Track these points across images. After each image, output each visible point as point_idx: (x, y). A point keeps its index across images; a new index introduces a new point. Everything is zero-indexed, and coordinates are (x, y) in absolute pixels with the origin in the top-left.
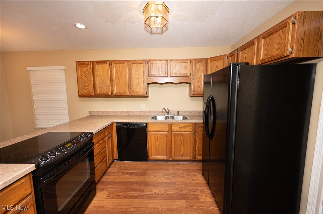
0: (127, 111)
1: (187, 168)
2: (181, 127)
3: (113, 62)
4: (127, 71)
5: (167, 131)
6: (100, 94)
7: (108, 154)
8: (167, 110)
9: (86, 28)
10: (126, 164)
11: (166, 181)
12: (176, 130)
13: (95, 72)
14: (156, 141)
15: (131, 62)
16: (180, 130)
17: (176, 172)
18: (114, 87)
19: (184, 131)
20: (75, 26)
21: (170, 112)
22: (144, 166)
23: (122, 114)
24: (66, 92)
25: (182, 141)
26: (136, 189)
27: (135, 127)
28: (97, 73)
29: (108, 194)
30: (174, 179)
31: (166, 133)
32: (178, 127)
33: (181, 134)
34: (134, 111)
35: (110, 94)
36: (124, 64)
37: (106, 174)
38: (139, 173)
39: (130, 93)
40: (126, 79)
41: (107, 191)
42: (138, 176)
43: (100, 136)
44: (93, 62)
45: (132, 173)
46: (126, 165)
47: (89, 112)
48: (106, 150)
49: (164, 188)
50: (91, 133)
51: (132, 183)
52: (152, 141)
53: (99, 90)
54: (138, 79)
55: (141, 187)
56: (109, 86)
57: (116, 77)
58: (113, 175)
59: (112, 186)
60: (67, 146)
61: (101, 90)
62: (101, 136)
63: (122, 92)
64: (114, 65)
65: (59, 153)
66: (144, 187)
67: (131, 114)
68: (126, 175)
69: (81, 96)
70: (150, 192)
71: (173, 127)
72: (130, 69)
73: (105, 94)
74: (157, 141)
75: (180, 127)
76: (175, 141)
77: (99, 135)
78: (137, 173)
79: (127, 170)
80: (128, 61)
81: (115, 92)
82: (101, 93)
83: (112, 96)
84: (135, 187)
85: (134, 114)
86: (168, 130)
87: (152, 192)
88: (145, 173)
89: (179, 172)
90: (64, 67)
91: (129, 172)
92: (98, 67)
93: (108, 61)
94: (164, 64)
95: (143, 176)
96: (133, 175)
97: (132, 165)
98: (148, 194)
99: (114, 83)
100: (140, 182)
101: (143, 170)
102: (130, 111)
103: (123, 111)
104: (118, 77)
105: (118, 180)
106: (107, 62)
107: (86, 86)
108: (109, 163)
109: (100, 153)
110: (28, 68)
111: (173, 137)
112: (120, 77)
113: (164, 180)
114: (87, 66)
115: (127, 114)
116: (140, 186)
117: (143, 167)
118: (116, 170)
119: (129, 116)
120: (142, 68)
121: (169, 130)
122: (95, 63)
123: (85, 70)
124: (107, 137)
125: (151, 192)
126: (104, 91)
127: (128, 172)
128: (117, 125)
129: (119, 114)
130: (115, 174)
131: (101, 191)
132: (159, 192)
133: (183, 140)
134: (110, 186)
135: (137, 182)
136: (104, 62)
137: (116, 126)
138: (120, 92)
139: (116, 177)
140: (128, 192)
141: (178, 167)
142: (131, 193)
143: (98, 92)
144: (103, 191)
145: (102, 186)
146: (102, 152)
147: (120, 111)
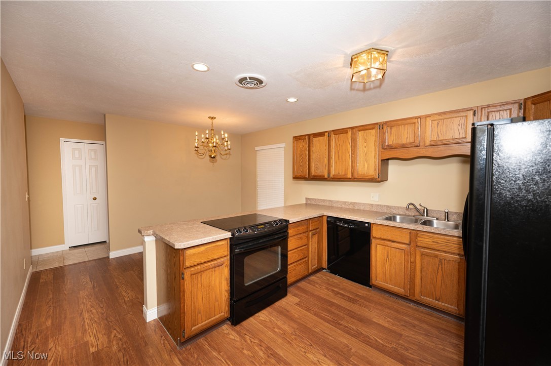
0: (351, 203)
1: (444, 327)
2: (437, 243)
3: (332, 133)
4: (349, 143)
5: (407, 244)
6: (316, 176)
7: (312, 255)
8: (419, 207)
9: (297, 100)
10: (337, 279)
11: (386, 325)
12: (426, 246)
13: (311, 147)
14: (386, 256)
15: (357, 129)
16: (435, 246)
17: (416, 323)
18: (332, 166)
19: (445, 252)
20: (287, 101)
21: (427, 212)
22: (362, 292)
23: (343, 206)
24: (283, 173)
25: (440, 270)
26: (334, 313)
27: (352, 226)
28: (313, 149)
29: (299, 302)
30: (404, 330)
31: (404, 246)
32: (430, 241)
33: (436, 256)
34: (361, 203)
35: (326, 176)
36: (347, 133)
37: (306, 280)
38: (348, 296)
39: (352, 174)
40: (348, 155)
41: (299, 298)
42: (344, 299)
43: (300, 228)
44: (309, 135)
45: (338, 293)
46: (335, 281)
47: (306, 198)
48: (308, 247)
49: (376, 332)
50: (287, 221)
51: (332, 304)
52: (378, 255)
53: (314, 170)
54: (366, 154)
55: (342, 314)
56: (326, 165)
57: (335, 153)
58: (314, 286)
59: (307, 297)
60: (259, 227)
61: (316, 171)
62: (302, 229)
63: (342, 173)
64: (333, 136)
65: (251, 231)
66: (345, 316)
67: (357, 207)
68: (330, 292)
69: (296, 178)
70: (350, 325)
71: (419, 239)
72: (354, 140)
73: (320, 176)
74: (388, 257)
75: (433, 242)
76: (422, 266)
77: (299, 226)
78: (346, 296)
79: (334, 286)
80: (353, 128)
81: (333, 173)
82: (316, 174)
83: (329, 179)
84: (333, 310)
85: (362, 208)
86: (408, 242)
87: (354, 328)
88: (357, 301)
89: (422, 325)
90: (284, 144)
91: (335, 291)
92: (315, 140)
93: (327, 132)
94: (414, 125)
95: (353, 303)
96: (340, 296)
97: (344, 284)
98: (347, 327)
99: (331, 161)
100: (344, 308)
101: (357, 295)
102: (355, 203)
103: (345, 202)
104: (338, 153)
105: (316, 293)
106: (326, 134)
107: (301, 166)
108: (311, 268)
109: (299, 249)
110: (256, 148)
111: (418, 258)
112: (340, 153)
113: (382, 323)
114: (304, 141)
115: (351, 207)
116: (342, 312)
117: (359, 292)
118: (320, 281)
119: (353, 211)
120: (373, 136)
121: (410, 242)
122: (312, 136)
123: (301, 146)
124: (312, 232)
125: (352, 326)
126: (319, 173)
127: (333, 290)
128: (328, 219)
129: (339, 206)
130: (317, 286)
131: (293, 295)
132: (364, 333)
133: (440, 268)
134: (304, 295)
135: (340, 306)
136: (321, 134)
137: (327, 221)
138: (339, 173)
139: (316, 288)
140: (322, 310)
141: (425, 317)
142: (325, 313)
143: (313, 173)
144: (295, 296)
145: (297, 292)
146: (301, 248)
147: (341, 202)
